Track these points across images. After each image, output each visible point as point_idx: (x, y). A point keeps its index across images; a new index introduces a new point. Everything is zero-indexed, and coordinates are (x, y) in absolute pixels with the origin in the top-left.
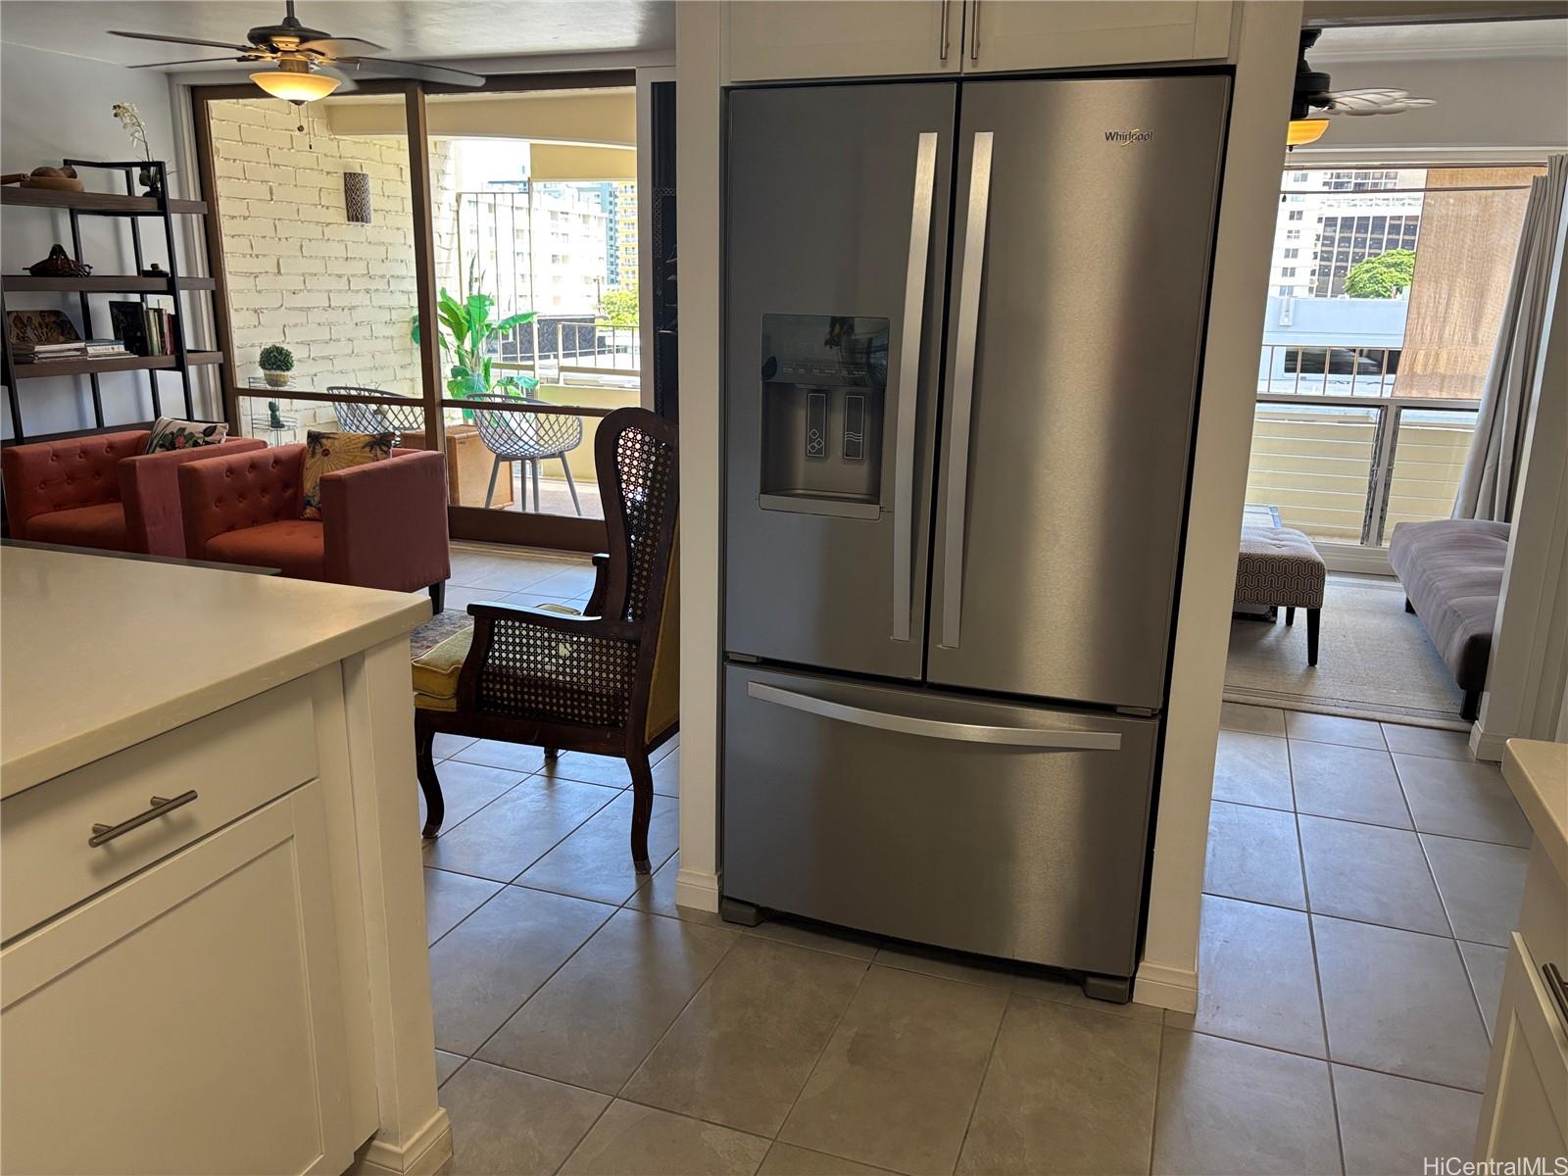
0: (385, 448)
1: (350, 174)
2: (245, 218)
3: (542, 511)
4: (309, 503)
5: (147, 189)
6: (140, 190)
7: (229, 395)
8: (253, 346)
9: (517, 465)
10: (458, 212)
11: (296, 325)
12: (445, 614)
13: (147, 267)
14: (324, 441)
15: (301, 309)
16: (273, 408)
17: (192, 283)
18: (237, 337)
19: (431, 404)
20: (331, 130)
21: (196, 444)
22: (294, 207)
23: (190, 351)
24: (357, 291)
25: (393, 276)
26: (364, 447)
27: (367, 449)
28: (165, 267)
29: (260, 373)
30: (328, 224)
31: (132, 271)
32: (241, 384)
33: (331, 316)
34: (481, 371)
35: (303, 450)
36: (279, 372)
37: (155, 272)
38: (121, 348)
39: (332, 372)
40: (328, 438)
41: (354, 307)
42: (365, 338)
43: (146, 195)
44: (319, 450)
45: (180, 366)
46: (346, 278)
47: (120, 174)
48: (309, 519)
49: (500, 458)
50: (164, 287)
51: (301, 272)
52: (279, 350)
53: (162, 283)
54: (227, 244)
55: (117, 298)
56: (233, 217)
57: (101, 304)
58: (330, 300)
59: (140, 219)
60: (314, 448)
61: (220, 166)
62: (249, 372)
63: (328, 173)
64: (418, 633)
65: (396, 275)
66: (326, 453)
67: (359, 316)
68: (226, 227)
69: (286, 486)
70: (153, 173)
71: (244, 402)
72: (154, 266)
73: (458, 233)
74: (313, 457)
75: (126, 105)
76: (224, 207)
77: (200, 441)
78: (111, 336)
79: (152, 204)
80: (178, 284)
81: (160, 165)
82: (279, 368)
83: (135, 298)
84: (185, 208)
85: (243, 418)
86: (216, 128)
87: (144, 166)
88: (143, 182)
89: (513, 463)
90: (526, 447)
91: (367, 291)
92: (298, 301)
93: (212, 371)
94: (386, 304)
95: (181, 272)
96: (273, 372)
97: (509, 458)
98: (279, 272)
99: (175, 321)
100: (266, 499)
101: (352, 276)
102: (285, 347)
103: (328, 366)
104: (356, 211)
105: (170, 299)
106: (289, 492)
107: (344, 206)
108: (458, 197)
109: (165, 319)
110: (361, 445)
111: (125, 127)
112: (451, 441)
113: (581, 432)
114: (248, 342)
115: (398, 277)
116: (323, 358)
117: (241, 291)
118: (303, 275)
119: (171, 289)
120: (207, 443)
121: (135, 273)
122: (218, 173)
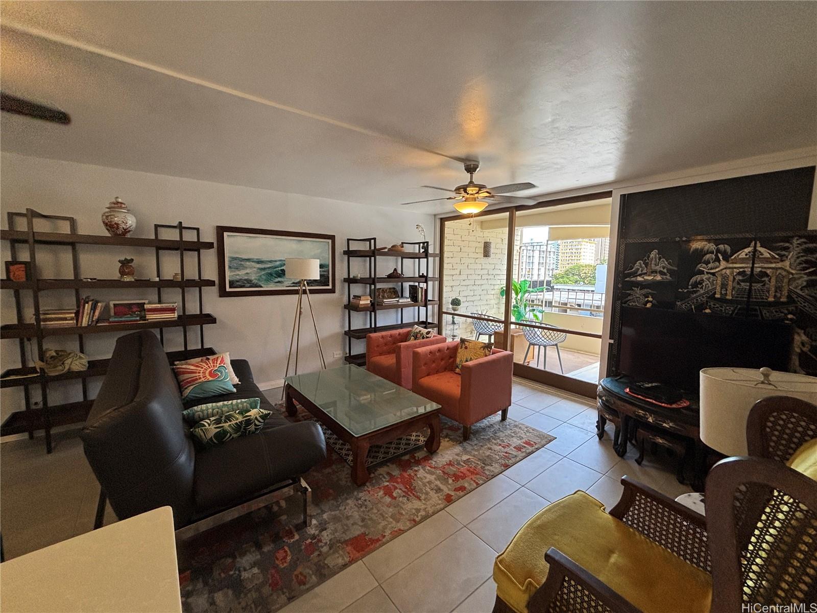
0: (489, 349)
1: (486, 242)
2: (452, 258)
3: (547, 370)
4: (457, 367)
5: (424, 250)
6: (422, 250)
7: (441, 313)
8: (449, 297)
9: (536, 347)
11: (463, 291)
12: (508, 420)
13: (421, 274)
14: (466, 343)
15: (465, 285)
16: (453, 318)
17: (433, 279)
18: (445, 295)
19: (507, 323)
21: (423, 338)
22: (467, 253)
23: (429, 301)
24: (484, 279)
26: (481, 348)
27: (482, 349)
28: (425, 274)
29: (451, 306)
30: (477, 258)
31: (417, 275)
32: (444, 310)
33: (475, 288)
34: (523, 306)
35: (458, 344)
36: (456, 306)
37: (423, 276)
38: (409, 300)
40: (468, 342)
41: (483, 284)
43: (423, 252)
44: (464, 346)
45: (426, 306)
46: (481, 275)
47: (417, 246)
48: (457, 373)
49: (531, 344)
50: (424, 281)
51: (466, 274)
52: (457, 299)
53: (423, 279)
54: (445, 266)
55: (412, 284)
56: (448, 258)
57: (407, 285)
58: (475, 282)
59: (421, 259)
60: (462, 346)
61: (446, 242)
62: (447, 306)
63: (479, 242)
64: (496, 433)
66: (466, 348)
67: (483, 287)
68: (446, 261)
69: (451, 357)
70: (426, 245)
71: (444, 316)
72: (423, 274)
74: (461, 348)
75: (420, 225)
76: (446, 255)
77: (425, 336)
78: (408, 296)
79: (424, 255)
80: (428, 279)
81: (427, 243)
82: (456, 305)
83: (417, 284)
84: (434, 255)
85: (443, 320)
86: (446, 230)
87: (424, 243)
88: (422, 248)
89: (535, 346)
90: (543, 342)
91: (487, 279)
92: (464, 283)
93: (436, 307)
94: (493, 283)
95: (430, 275)
96: (455, 306)
97: (534, 345)
98: (460, 274)
99: (426, 291)
100: (443, 363)
101: (483, 274)
102: (459, 298)
103: (472, 303)
104: (486, 254)
105: (425, 284)
106: (452, 360)
107: (483, 252)
108: (520, 248)
109: (423, 290)
110: (480, 347)
111: (419, 231)
112: (512, 336)
113: (566, 337)
114: (448, 297)
116: (471, 301)
117: (448, 280)
118: (467, 275)
119: (426, 282)
120: (427, 337)
121: (418, 276)
122: (445, 244)
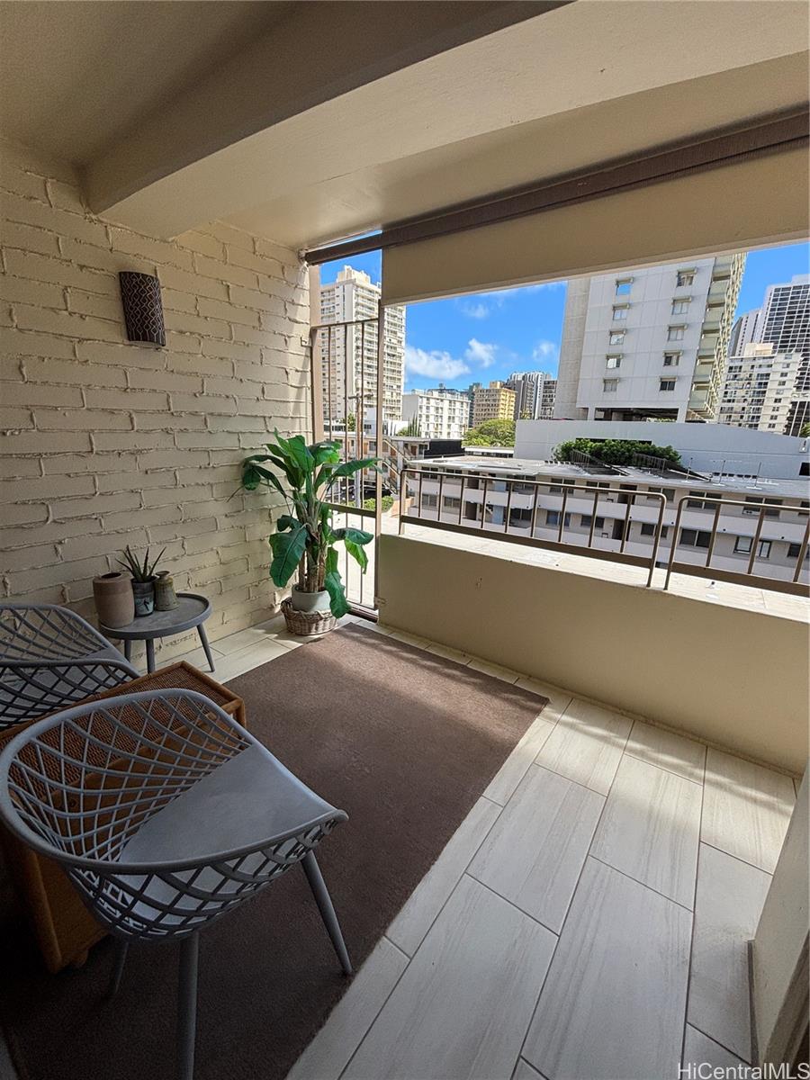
1: (125, 273)
10: (311, 349)
20: (88, 205)
24: (147, 432)
25: (212, 414)
30: (81, 340)
33: (94, 463)
39: (99, 534)
41: (140, 451)
42: (164, 488)
46: (125, 415)
58: (91, 443)
63: (82, 267)
65: (216, 411)
67: (150, 461)
73: (312, 371)
91: (167, 432)
101: (136, 411)
107: (121, 319)
108: (313, 332)
115: (220, 415)
